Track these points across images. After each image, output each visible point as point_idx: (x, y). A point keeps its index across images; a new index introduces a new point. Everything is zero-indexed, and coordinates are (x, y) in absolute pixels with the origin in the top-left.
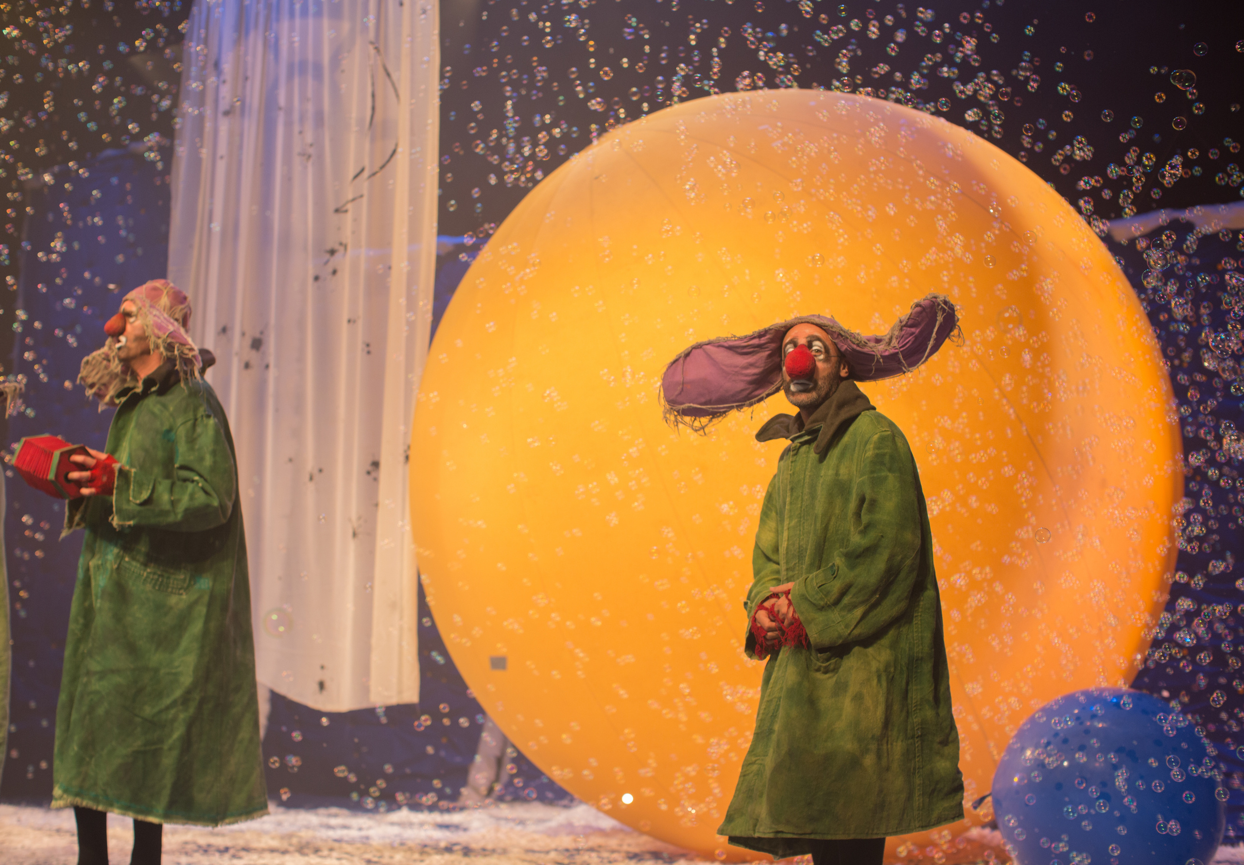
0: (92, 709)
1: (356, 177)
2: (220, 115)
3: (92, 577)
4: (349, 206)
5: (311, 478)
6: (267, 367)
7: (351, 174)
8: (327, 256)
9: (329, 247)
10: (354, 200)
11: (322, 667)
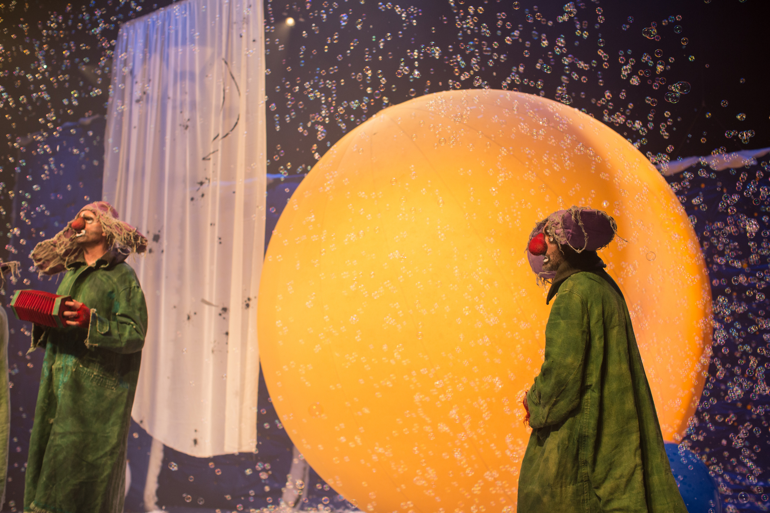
0: (56, 455)
1: (215, 139)
2: (134, 103)
3: (54, 374)
4: (211, 156)
5: (189, 318)
6: (163, 251)
7: (212, 137)
8: (199, 186)
9: (199, 180)
10: (214, 152)
11: (196, 431)
